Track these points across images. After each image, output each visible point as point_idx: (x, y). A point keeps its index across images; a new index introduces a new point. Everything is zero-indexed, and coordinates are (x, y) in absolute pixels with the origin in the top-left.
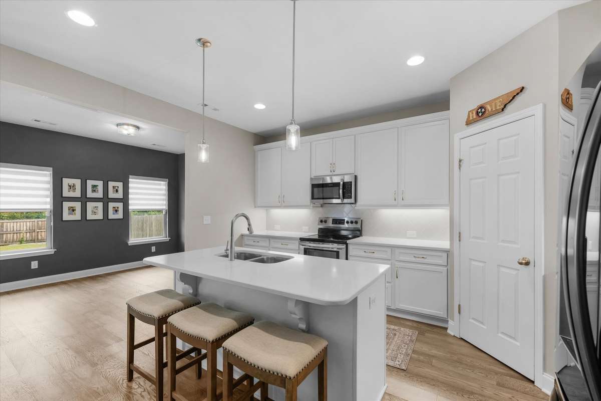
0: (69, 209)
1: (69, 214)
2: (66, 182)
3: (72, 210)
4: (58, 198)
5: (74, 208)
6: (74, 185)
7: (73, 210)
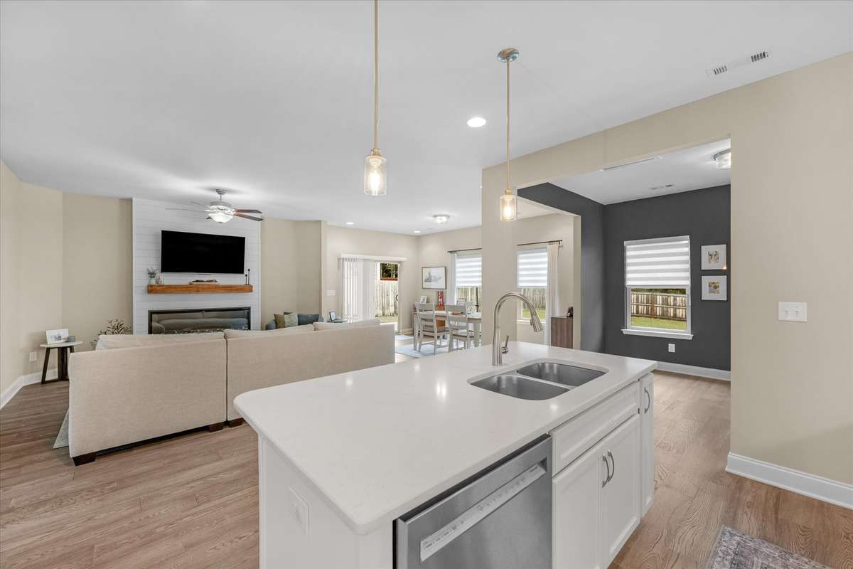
0: (710, 286)
1: (711, 292)
2: (706, 250)
3: (714, 287)
4: (697, 272)
5: (717, 285)
6: (717, 254)
7: (716, 287)
